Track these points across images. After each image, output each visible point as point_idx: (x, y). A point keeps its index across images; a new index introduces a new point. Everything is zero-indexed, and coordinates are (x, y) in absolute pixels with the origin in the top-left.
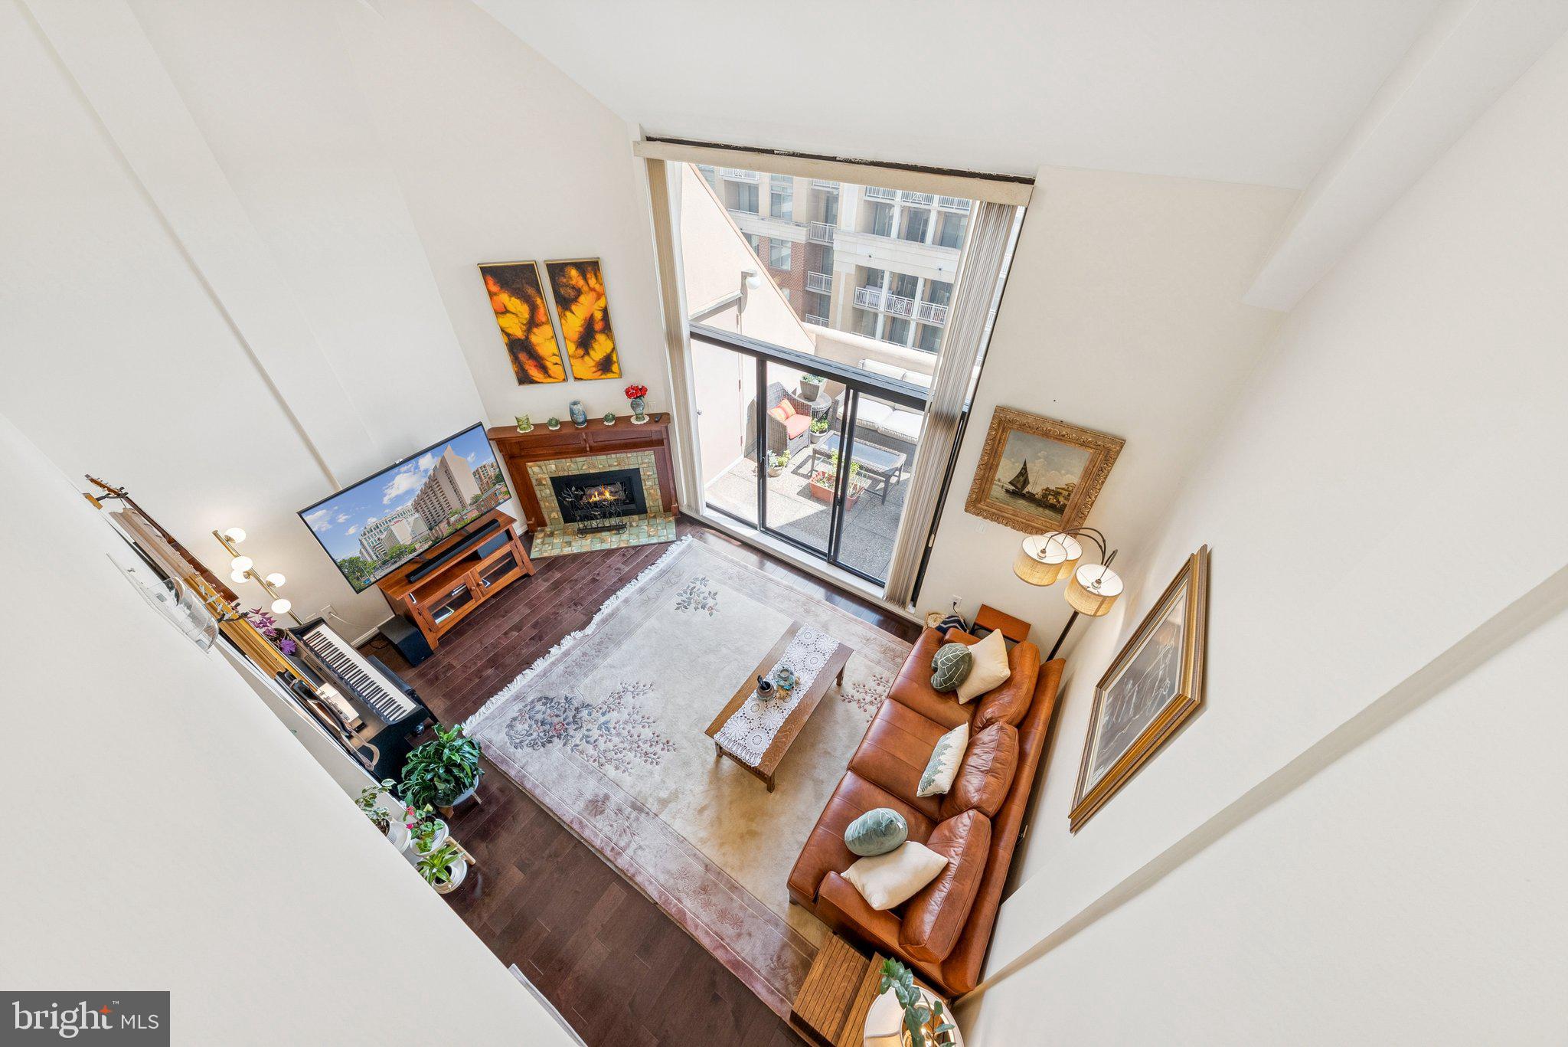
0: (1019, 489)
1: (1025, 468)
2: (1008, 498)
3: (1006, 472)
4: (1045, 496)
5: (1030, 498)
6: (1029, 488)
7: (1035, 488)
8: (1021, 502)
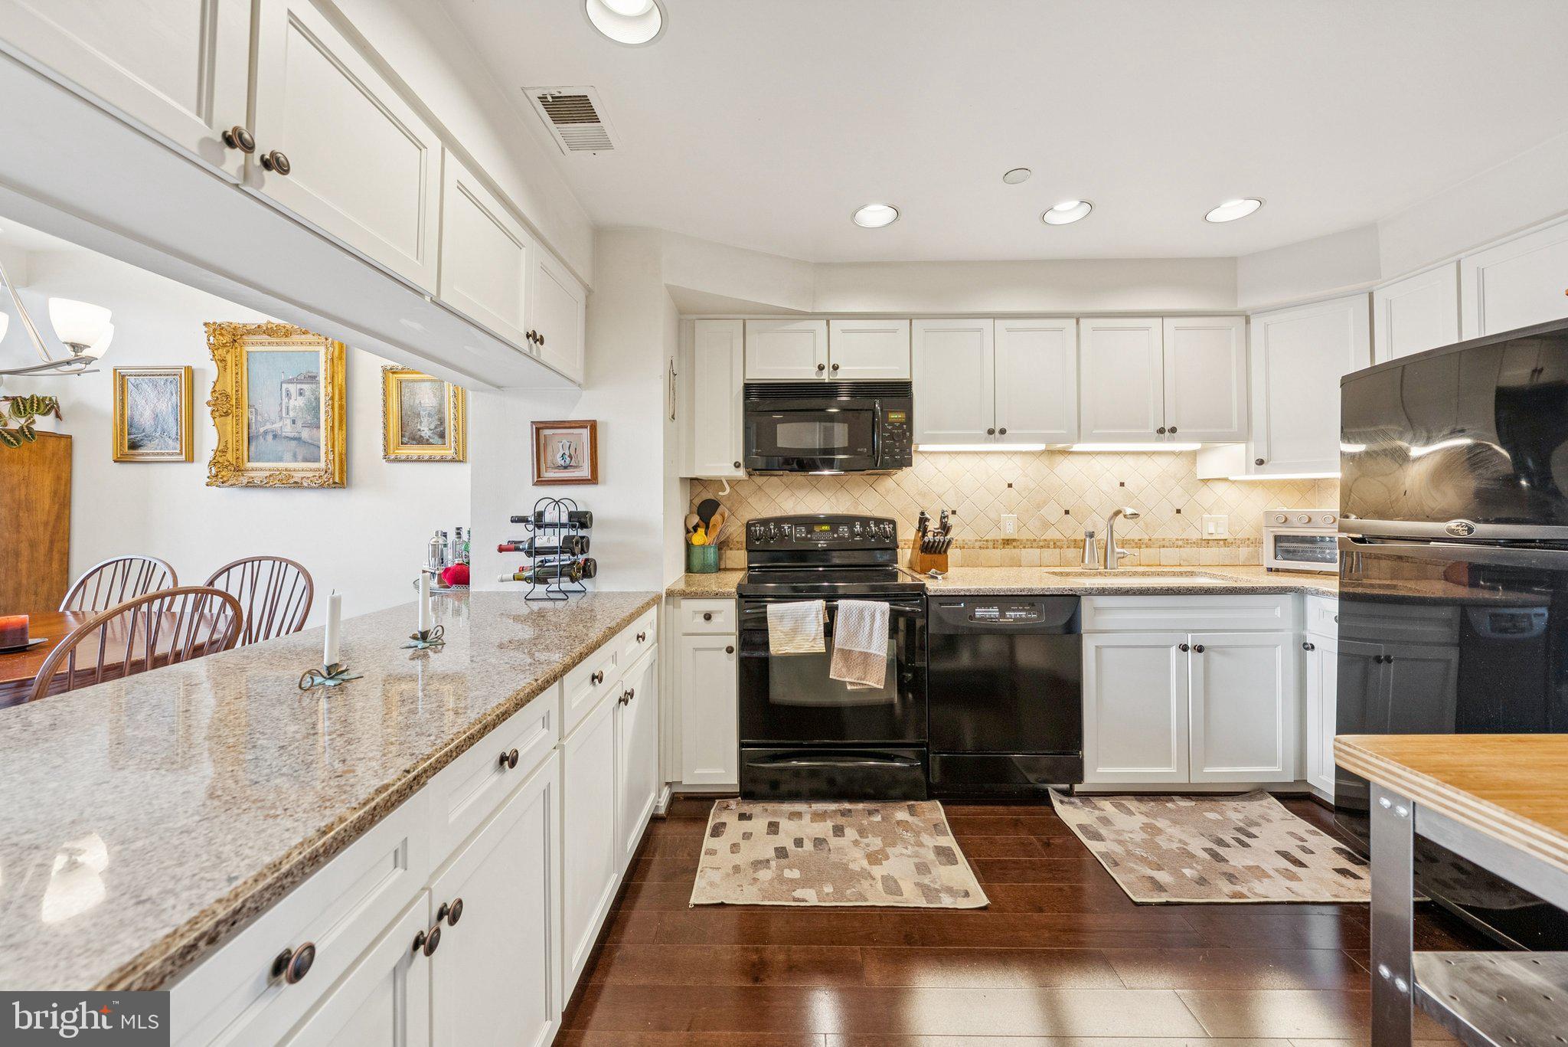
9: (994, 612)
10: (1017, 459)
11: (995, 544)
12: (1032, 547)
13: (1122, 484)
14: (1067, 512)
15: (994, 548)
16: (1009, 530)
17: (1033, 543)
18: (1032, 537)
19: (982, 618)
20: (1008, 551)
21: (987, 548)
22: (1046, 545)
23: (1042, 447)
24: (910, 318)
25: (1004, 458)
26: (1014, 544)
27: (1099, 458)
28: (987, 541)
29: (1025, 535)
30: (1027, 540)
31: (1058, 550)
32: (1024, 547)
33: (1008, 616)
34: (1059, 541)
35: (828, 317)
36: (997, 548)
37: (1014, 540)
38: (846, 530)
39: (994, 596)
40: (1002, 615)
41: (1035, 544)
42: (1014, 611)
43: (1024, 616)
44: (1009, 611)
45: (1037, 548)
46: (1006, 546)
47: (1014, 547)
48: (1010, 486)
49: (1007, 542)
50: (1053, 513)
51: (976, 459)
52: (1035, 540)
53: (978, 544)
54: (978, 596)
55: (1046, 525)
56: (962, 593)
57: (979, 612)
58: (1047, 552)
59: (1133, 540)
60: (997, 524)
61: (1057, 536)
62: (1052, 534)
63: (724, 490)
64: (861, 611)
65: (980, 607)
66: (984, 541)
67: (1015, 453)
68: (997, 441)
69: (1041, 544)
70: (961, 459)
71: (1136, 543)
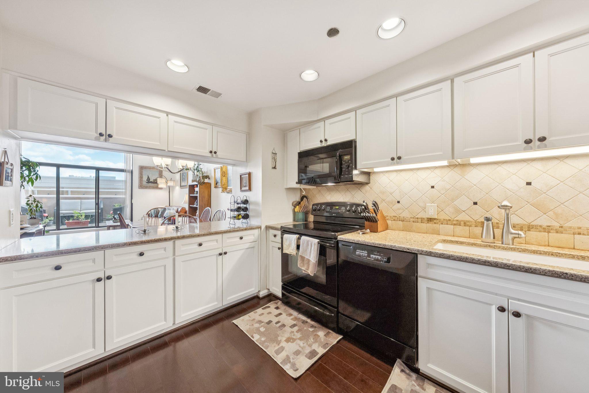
0: (148, 181)
1: (148, 176)
2: (147, 184)
3: (145, 178)
4: (154, 181)
5: (151, 182)
6: (150, 180)
7: (151, 180)
8: (150, 184)
9: (364, 253)
10: (437, 171)
11: (422, 220)
12: (447, 224)
13: (529, 184)
14: (475, 203)
15: (422, 222)
16: (432, 213)
17: (448, 222)
18: (448, 218)
19: (359, 256)
20: (430, 225)
21: (418, 222)
22: (458, 223)
23: (445, 163)
24: (355, 110)
25: (429, 171)
26: (435, 221)
27: (505, 166)
28: (418, 218)
29: (442, 217)
30: (444, 220)
31: (467, 228)
32: (442, 224)
33: (371, 257)
34: (469, 221)
35: (324, 119)
36: (424, 223)
37: (435, 219)
38: (344, 209)
39: (365, 245)
40: (369, 256)
41: (449, 222)
42: (375, 255)
43: (379, 259)
44: (373, 254)
45: (451, 225)
46: (429, 222)
47: (435, 223)
48: (433, 187)
49: (430, 220)
50: (465, 203)
51: (410, 173)
52: (449, 220)
53: (412, 219)
54: (358, 244)
55: (458, 211)
56: (351, 241)
57: (358, 252)
58: (459, 229)
59: (541, 226)
60: (424, 209)
61: (467, 218)
62: (462, 217)
63: (303, 192)
64: (308, 242)
65: (359, 250)
66: (415, 218)
67: (436, 168)
68: (398, 164)
69: (455, 222)
70: (403, 174)
71: (544, 229)
